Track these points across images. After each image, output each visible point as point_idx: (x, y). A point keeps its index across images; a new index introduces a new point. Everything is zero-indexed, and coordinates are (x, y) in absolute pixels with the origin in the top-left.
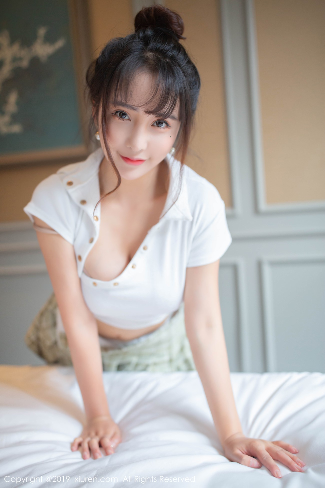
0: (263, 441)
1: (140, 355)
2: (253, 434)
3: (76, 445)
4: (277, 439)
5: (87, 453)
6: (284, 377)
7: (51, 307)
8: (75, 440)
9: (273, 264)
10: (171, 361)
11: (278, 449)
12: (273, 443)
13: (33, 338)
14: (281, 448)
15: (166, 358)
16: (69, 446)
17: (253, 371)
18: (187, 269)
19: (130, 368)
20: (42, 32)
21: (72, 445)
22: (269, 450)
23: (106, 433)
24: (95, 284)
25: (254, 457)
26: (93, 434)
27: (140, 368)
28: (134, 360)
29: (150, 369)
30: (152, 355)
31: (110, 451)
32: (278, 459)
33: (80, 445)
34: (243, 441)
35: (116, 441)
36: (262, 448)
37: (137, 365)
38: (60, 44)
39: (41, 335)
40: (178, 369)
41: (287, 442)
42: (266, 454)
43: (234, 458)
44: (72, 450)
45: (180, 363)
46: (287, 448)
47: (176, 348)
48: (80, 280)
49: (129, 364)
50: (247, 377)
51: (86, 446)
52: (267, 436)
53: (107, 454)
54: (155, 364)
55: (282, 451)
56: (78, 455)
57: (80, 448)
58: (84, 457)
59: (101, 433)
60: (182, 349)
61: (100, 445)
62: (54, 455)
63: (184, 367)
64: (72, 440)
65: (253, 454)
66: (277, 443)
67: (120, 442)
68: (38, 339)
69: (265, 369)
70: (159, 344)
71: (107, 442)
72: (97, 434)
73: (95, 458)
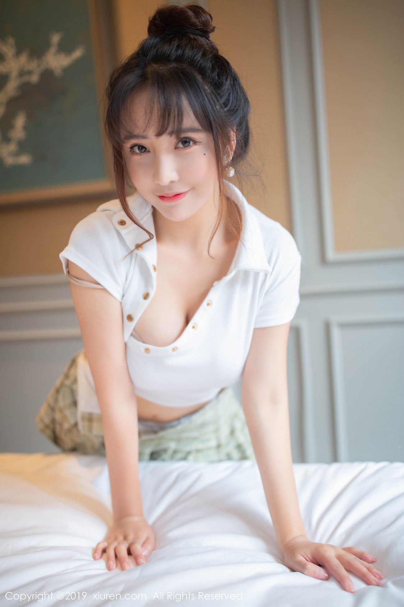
0: (332, 546)
1: (179, 440)
2: (320, 538)
3: (100, 552)
4: (349, 544)
5: (113, 563)
6: (358, 467)
7: (68, 382)
8: (98, 544)
9: (344, 326)
10: (219, 446)
11: (351, 557)
12: (344, 549)
13: (47, 421)
14: (354, 556)
15: (213, 443)
16: (90, 552)
17: (319, 461)
18: (255, 330)
19: (166, 456)
20: (55, 39)
21: (95, 551)
22: (339, 558)
23: (137, 538)
24: (147, 350)
25: (320, 565)
26: (121, 538)
27: (179, 456)
28: (172, 446)
29: (191, 457)
30: (194, 439)
31: (141, 560)
32: (351, 569)
33: (104, 551)
34: (308, 545)
35: (149, 547)
36: (331, 555)
37: (175, 452)
38: (78, 54)
39: (58, 416)
40: (229, 458)
41: (361, 549)
42: (336, 562)
43: (296, 567)
44: (95, 558)
45: (231, 448)
46: (361, 557)
47: (225, 431)
48: (126, 345)
49: (165, 451)
50: (311, 468)
51: (111, 552)
52: (336, 541)
53: (137, 564)
54: (198, 451)
55: (356, 559)
56: (101, 565)
57: (105, 555)
58: (109, 568)
59: (131, 537)
60: (232, 432)
61: (129, 553)
62: (72, 565)
63: (236, 454)
64: (94, 545)
65: (320, 563)
66: (349, 550)
67: (154, 549)
68: (53, 421)
69: (335, 458)
70: (203, 425)
71: (138, 548)
72: (125, 538)
73: (123, 568)
